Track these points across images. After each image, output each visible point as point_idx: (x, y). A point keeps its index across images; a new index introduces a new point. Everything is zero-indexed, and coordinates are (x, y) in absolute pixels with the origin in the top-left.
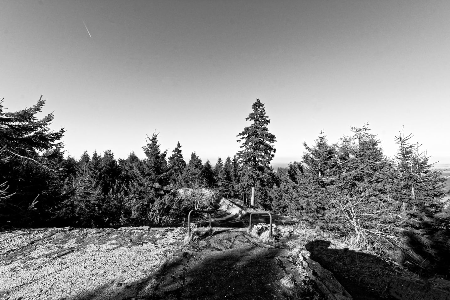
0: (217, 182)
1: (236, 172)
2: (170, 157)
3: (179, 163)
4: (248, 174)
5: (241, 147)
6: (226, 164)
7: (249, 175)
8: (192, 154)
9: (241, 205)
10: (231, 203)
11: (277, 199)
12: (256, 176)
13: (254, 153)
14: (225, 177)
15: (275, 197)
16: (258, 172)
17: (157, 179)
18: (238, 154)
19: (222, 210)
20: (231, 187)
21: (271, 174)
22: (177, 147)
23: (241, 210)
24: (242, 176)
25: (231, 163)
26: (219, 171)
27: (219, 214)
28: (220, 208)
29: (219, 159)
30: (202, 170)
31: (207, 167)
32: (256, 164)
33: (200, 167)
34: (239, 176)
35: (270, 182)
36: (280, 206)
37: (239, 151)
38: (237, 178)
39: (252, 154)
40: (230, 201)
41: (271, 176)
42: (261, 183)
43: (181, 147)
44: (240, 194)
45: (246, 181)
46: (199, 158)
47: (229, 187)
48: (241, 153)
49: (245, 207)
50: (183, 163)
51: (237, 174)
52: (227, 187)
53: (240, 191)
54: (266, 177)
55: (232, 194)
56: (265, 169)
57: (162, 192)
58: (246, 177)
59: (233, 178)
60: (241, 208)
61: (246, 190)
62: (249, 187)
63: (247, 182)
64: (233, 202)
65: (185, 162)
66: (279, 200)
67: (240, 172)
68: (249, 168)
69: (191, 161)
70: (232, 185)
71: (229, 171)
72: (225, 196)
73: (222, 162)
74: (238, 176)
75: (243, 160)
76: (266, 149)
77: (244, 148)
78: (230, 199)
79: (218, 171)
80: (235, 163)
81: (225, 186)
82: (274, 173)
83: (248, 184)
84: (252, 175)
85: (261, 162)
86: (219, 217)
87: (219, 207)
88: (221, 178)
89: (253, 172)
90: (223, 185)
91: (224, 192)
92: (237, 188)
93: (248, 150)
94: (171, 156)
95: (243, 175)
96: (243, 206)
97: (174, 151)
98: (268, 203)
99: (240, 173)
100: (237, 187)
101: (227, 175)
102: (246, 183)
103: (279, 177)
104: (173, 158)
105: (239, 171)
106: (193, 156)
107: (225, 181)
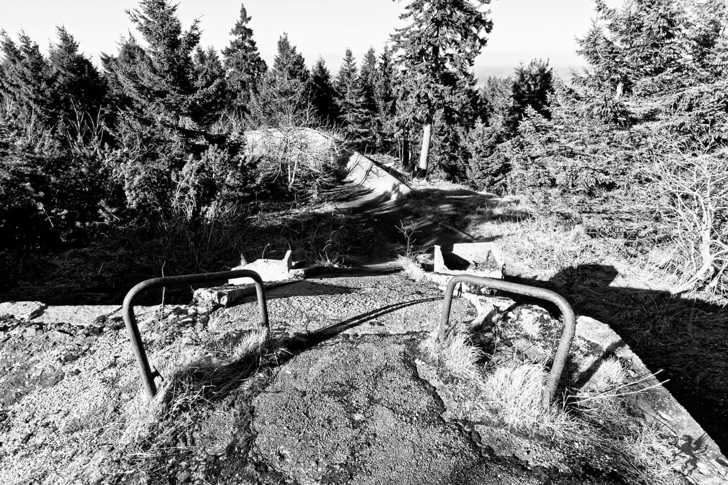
0: (343, 113)
1: (387, 88)
2: (227, 48)
3: (249, 64)
4: (417, 92)
5: (403, 16)
6: (364, 68)
7: (418, 96)
8: (278, 39)
9: (398, 170)
10: (374, 166)
11: (481, 154)
12: (436, 97)
13: (436, 34)
14: (361, 99)
15: (477, 148)
16: (441, 87)
17: (185, 106)
18: (396, 38)
19: (352, 182)
20: (375, 124)
21: (470, 93)
22: (240, 19)
23: (397, 183)
24: (402, 99)
25: (377, 66)
26: (348, 86)
27: (346, 192)
28: (349, 178)
29: (347, 55)
30: (307, 82)
31: (319, 75)
32: (438, 65)
33: (301, 74)
34: (395, 99)
35: (467, 114)
36: (485, 171)
37: (397, 30)
38: (390, 104)
39: (431, 36)
40: (371, 160)
41: (469, 97)
42: (446, 115)
43: (249, 19)
44: (397, 142)
45: (411, 110)
46: (298, 52)
47: (371, 125)
48: (403, 34)
49: (407, 174)
50: (259, 64)
51: (390, 93)
52: (367, 124)
53: (395, 136)
54: (458, 100)
55: (378, 141)
56: (458, 79)
57: (202, 141)
58: (412, 101)
59: (381, 103)
60: (397, 178)
61: (410, 132)
62: (418, 124)
63: (414, 112)
64: (378, 164)
65: (264, 62)
66: (484, 157)
67: (398, 87)
68: (419, 77)
69: (278, 60)
70: (378, 121)
71: (371, 87)
72: (361, 149)
73: (353, 62)
74: (392, 98)
75: (407, 54)
76: (467, 21)
77: (410, 21)
78: (372, 157)
79: (345, 85)
80: (386, 65)
81: (363, 123)
82: (477, 92)
83: (414, 118)
84: (426, 95)
85: (452, 60)
86: (347, 200)
87: (346, 173)
88: (353, 102)
89: (429, 87)
90: (358, 120)
91: (359, 137)
92: (389, 127)
93: (419, 27)
94: (229, 46)
95: (404, 95)
96: (401, 172)
97: (235, 32)
98: (460, 162)
99: (398, 90)
100: (390, 125)
101: (366, 96)
102: (411, 116)
103: (487, 101)
104: (234, 51)
105: (394, 84)
106: (284, 45)
107: (361, 110)
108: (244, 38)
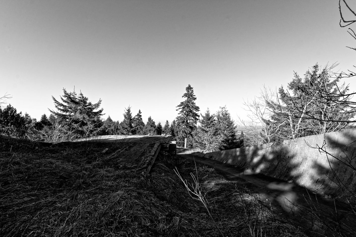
3: (140, 124)
6: (172, 125)
8: (149, 118)
13: (187, 118)
16: (188, 129)
17: (131, 131)
22: (138, 113)
24: (179, 132)
26: (167, 130)
29: (167, 122)
30: (155, 128)
31: (159, 127)
32: (188, 124)
37: (177, 117)
43: (141, 113)
46: (153, 121)
56: (193, 127)
61: (182, 140)
62: (184, 138)
63: (182, 135)
65: (144, 123)
68: (183, 127)
69: (148, 123)
76: (193, 115)
77: (181, 115)
84: (185, 131)
97: (137, 116)
104: (136, 120)
108: (139, 117)
